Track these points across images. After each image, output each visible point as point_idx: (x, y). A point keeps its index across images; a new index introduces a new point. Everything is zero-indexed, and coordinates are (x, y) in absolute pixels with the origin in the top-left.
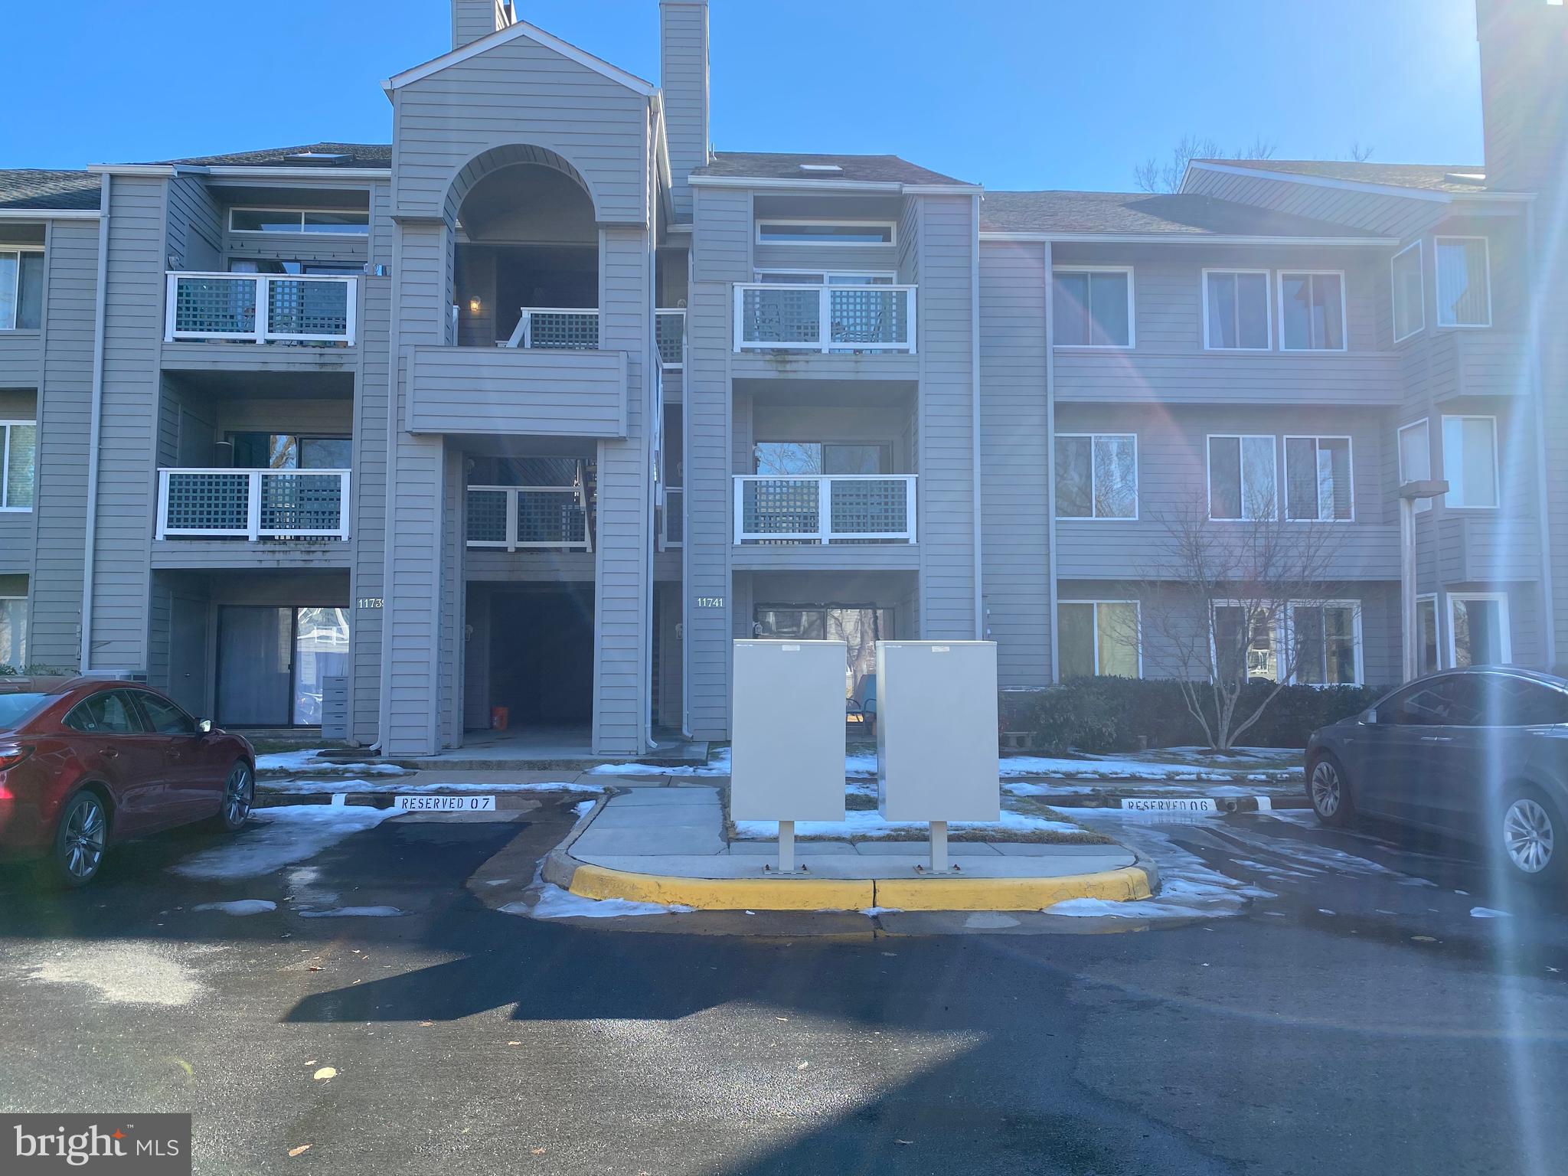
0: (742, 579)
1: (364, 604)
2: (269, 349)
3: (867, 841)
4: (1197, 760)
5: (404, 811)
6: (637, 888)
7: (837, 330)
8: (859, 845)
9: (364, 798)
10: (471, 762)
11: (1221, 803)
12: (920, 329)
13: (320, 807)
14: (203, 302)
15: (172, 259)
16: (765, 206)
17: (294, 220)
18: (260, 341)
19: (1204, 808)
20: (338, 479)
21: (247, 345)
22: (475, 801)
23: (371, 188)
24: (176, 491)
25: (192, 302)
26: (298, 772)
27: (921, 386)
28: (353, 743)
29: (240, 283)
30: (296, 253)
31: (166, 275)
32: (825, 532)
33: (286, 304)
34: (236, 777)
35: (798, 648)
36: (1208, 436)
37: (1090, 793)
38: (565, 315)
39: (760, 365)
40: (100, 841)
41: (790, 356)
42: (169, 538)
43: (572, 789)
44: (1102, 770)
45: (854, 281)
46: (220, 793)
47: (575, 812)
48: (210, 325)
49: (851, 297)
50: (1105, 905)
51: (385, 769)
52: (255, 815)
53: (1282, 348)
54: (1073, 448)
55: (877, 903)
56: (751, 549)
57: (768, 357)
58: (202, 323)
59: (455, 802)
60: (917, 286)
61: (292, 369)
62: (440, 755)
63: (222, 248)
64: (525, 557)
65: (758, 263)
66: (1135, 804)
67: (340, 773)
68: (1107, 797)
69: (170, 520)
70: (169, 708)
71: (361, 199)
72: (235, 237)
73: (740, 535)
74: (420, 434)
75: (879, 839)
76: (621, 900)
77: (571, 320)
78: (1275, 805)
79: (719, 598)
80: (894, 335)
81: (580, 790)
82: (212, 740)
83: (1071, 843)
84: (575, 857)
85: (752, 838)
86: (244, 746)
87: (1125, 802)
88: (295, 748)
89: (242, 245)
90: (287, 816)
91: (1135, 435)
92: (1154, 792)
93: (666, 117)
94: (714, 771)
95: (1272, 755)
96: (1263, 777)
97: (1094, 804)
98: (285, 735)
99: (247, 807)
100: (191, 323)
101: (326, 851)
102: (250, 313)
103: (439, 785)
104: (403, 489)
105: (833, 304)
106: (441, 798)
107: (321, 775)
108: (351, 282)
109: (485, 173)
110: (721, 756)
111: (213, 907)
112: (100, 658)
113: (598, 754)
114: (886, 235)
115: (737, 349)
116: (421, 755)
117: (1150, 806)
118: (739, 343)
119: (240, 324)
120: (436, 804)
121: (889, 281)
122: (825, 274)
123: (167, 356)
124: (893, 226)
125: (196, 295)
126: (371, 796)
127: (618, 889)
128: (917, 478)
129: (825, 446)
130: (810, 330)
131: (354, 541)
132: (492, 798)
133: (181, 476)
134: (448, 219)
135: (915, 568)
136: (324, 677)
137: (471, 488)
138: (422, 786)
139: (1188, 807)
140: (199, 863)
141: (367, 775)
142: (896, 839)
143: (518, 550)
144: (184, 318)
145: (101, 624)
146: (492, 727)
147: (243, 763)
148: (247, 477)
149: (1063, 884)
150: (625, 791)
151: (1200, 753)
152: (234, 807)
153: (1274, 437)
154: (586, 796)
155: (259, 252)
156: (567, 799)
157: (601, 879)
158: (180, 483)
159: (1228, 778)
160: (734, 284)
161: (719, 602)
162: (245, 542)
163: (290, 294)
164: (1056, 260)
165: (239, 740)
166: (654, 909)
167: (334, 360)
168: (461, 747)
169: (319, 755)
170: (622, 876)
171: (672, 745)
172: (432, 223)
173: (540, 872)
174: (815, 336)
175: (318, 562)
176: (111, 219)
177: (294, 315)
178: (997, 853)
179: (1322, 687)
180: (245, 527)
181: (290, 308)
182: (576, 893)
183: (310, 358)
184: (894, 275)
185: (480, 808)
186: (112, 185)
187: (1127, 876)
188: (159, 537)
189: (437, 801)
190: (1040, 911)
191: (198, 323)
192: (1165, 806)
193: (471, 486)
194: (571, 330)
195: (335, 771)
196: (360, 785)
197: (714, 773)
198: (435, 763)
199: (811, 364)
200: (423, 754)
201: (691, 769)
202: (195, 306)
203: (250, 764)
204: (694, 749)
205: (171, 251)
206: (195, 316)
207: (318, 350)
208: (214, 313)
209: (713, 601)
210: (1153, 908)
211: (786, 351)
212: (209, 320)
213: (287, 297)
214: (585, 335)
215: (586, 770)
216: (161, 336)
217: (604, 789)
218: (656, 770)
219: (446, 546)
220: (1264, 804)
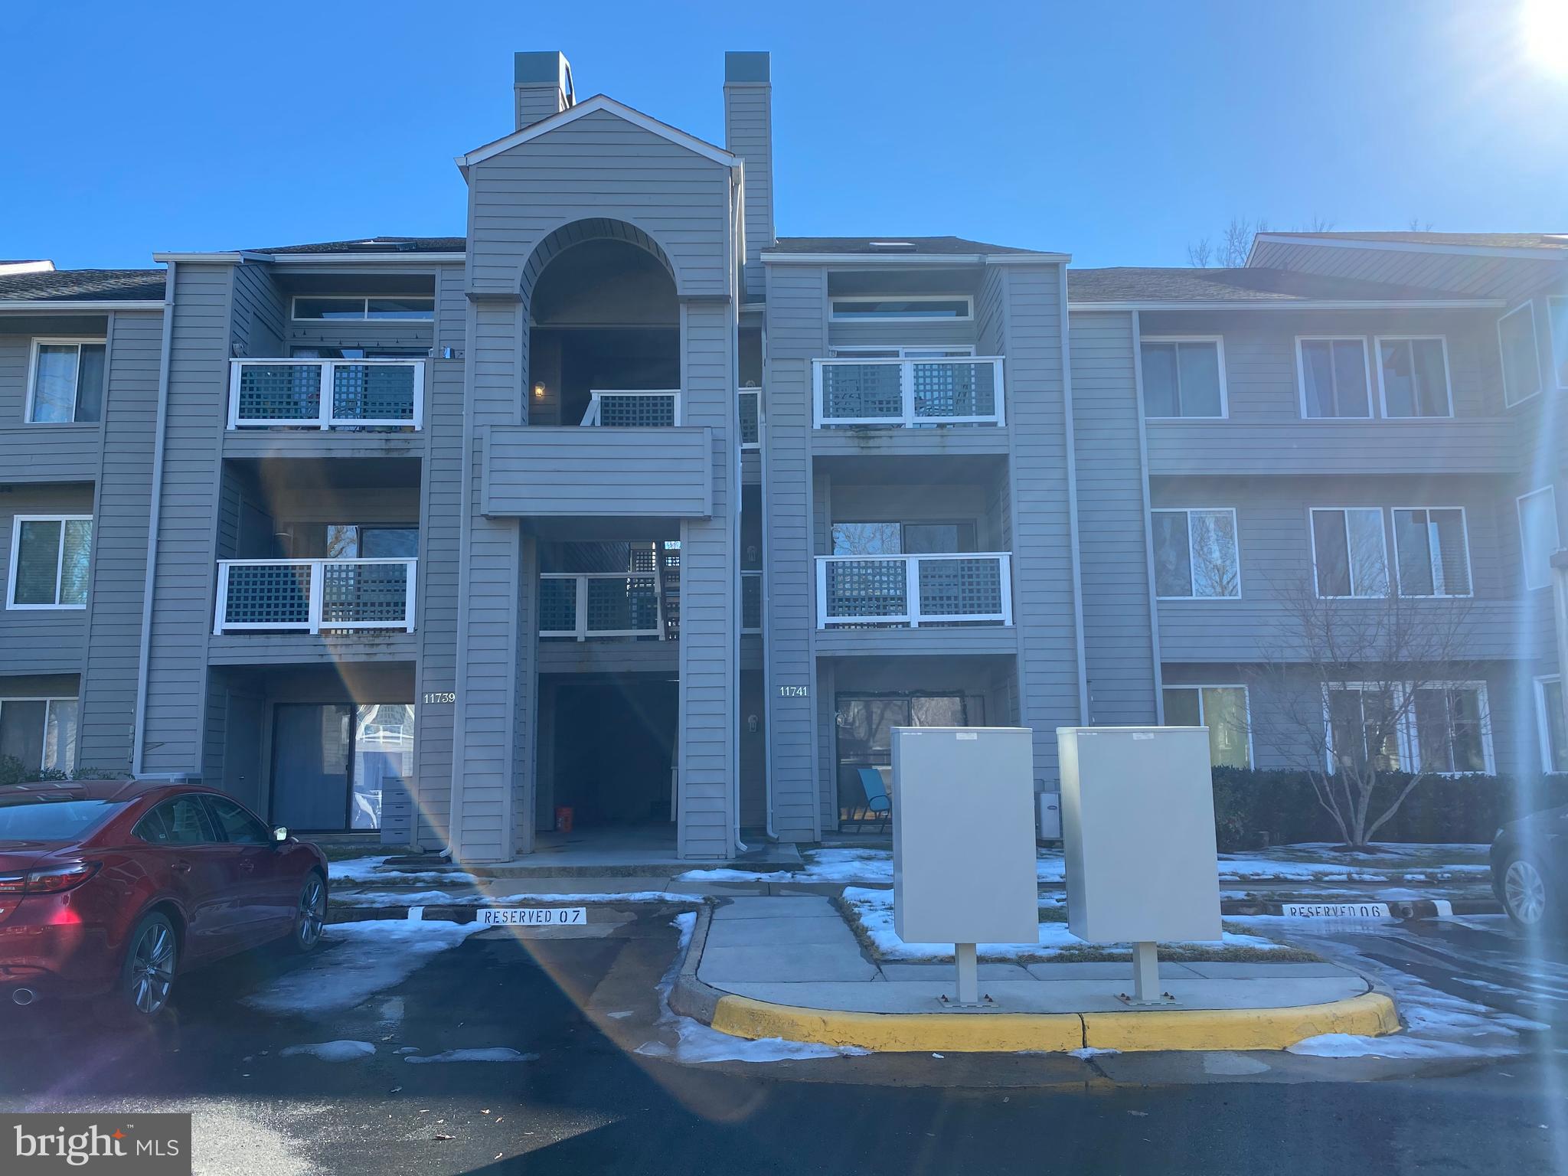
0: (827, 665)
1: (430, 699)
2: (333, 435)
3: (1037, 962)
4: (1335, 858)
5: (487, 926)
6: (798, 1025)
7: (920, 406)
8: (1031, 967)
9: (443, 911)
10: (549, 869)
11: (1394, 908)
12: (1008, 401)
13: (396, 923)
14: (266, 389)
15: (237, 346)
16: (840, 283)
17: (358, 307)
18: (325, 427)
19: (1376, 914)
20: (403, 569)
21: (311, 431)
22: (564, 914)
23: (437, 272)
24: (235, 583)
25: (255, 389)
26: (365, 883)
27: (1012, 460)
28: (417, 849)
29: (305, 368)
30: (358, 340)
31: (230, 362)
32: (914, 615)
33: (352, 389)
34: (310, 892)
35: (975, 736)
36: (1311, 509)
37: (1246, 898)
38: (635, 397)
39: (842, 442)
40: (169, 970)
41: (872, 432)
42: (226, 632)
43: (668, 899)
44: (1241, 872)
45: (933, 354)
46: (294, 909)
47: (674, 925)
48: (273, 412)
49: (935, 370)
50: (1360, 1042)
51: (460, 878)
52: (326, 932)
53: (1384, 415)
54: (1167, 524)
55: (1088, 1043)
56: (834, 634)
57: (850, 433)
58: (265, 410)
59: (542, 915)
60: (1004, 357)
61: (357, 455)
62: (513, 861)
63: (285, 337)
64: (596, 647)
65: (832, 341)
66: (1298, 911)
67: (411, 882)
68: (1265, 902)
69: (228, 614)
70: (236, 812)
71: (426, 284)
72: (297, 326)
73: (823, 619)
74: (495, 518)
75: (1051, 960)
76: (779, 1040)
77: (642, 402)
78: (1457, 910)
79: (803, 686)
80: (974, 408)
81: (677, 900)
82: (284, 850)
83: (1272, 962)
84: (709, 984)
85: (902, 960)
86: (317, 856)
87: (1286, 908)
88: (357, 855)
89: (305, 334)
90: (361, 933)
91: (1234, 509)
92: (1317, 896)
93: (746, 189)
94: (814, 877)
95: (1412, 851)
96: (1422, 877)
97: (1252, 910)
98: (343, 840)
99: (320, 923)
100: (254, 410)
101: (413, 976)
102: (315, 399)
103: (522, 896)
104: (478, 576)
105: (917, 377)
106: (527, 910)
107: (389, 885)
108: (418, 365)
109: (560, 249)
110: (816, 859)
111: (302, 1050)
112: (152, 761)
113: (684, 858)
114: (961, 309)
115: (817, 426)
116: (494, 861)
117: (1315, 913)
118: (819, 420)
119: (304, 410)
120: (522, 918)
121: (969, 354)
122: (900, 350)
123: (229, 444)
124: (970, 299)
125: (259, 381)
126: (450, 910)
127: (775, 1026)
128: (1010, 556)
129: (904, 526)
130: (892, 405)
131: (420, 632)
132: (583, 910)
133: (240, 568)
134: (523, 297)
135: (1013, 652)
136: (383, 778)
137: (544, 575)
138: (504, 898)
139: (1358, 914)
140: (277, 993)
141: (440, 885)
142: (1070, 959)
143: (588, 639)
144: (246, 406)
145: (154, 725)
146: (556, 829)
147: (318, 876)
148: (309, 567)
149: (1307, 1016)
150: (726, 901)
151: (1334, 849)
152: (307, 924)
153: (1381, 509)
154: (685, 907)
155: (322, 339)
156: (664, 911)
157: (752, 1013)
158: (240, 576)
159: (1383, 878)
160: (813, 359)
161: (803, 691)
162: (306, 635)
163: (356, 379)
164: (1144, 330)
165: (310, 848)
166: (822, 1052)
167: (401, 445)
168: (533, 852)
169: (386, 862)
170: (778, 1010)
171: (759, 847)
172: (505, 300)
173: (666, 1001)
174: (897, 411)
175: (383, 655)
176: (175, 307)
177: (358, 400)
178: (1198, 976)
179: (1452, 777)
180: (306, 620)
181: (356, 393)
182: (722, 1030)
183: (375, 445)
184: (972, 349)
185: (569, 922)
186: (177, 273)
187: (1375, 1005)
188: (217, 632)
189: (523, 914)
190: (1284, 1051)
191: (261, 410)
192: (1331, 912)
193: (545, 574)
194: (641, 412)
195: (405, 880)
196: (437, 897)
197: (815, 879)
198: (511, 871)
199: (894, 439)
200: (497, 861)
201: (789, 875)
202: (259, 392)
203: (323, 873)
204: (782, 851)
205: (235, 338)
206: (258, 403)
207: (384, 436)
208: (278, 400)
209: (796, 691)
210: (1417, 1044)
211: (866, 427)
212: (272, 407)
213: (352, 382)
214: (659, 415)
215: (674, 876)
216: (223, 425)
217: (704, 898)
218: (751, 876)
219: (521, 636)
220: (1444, 908)
